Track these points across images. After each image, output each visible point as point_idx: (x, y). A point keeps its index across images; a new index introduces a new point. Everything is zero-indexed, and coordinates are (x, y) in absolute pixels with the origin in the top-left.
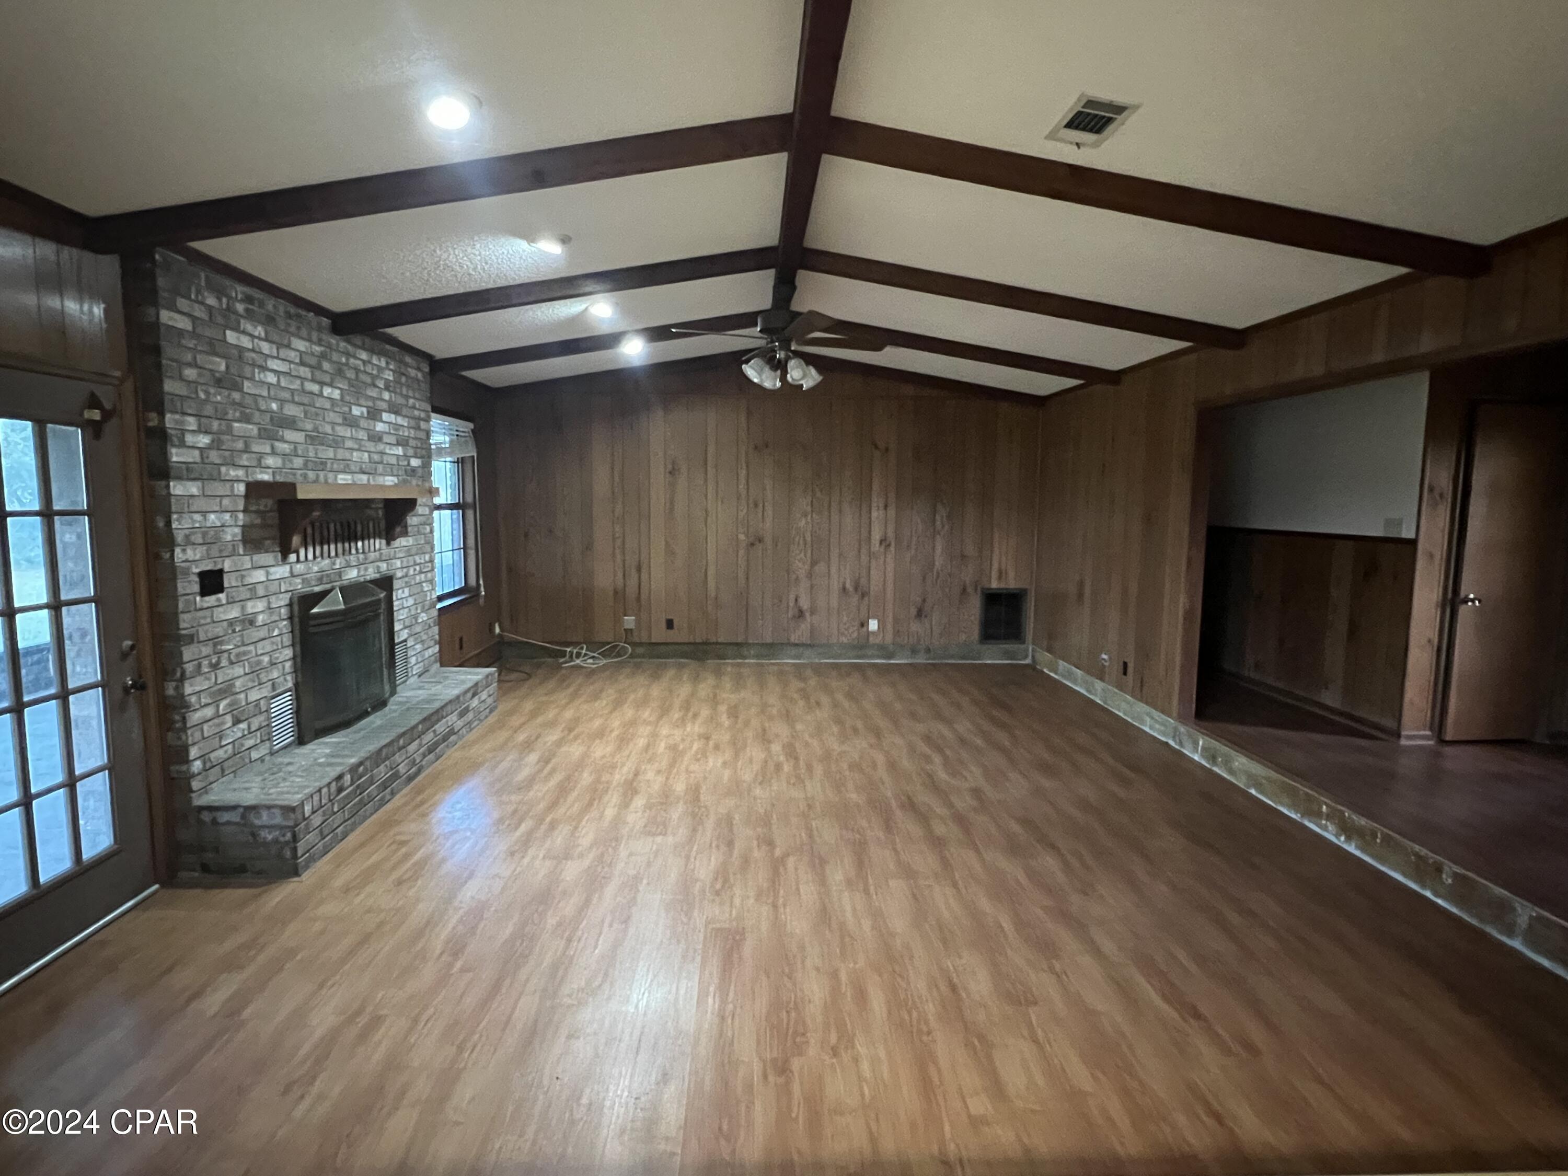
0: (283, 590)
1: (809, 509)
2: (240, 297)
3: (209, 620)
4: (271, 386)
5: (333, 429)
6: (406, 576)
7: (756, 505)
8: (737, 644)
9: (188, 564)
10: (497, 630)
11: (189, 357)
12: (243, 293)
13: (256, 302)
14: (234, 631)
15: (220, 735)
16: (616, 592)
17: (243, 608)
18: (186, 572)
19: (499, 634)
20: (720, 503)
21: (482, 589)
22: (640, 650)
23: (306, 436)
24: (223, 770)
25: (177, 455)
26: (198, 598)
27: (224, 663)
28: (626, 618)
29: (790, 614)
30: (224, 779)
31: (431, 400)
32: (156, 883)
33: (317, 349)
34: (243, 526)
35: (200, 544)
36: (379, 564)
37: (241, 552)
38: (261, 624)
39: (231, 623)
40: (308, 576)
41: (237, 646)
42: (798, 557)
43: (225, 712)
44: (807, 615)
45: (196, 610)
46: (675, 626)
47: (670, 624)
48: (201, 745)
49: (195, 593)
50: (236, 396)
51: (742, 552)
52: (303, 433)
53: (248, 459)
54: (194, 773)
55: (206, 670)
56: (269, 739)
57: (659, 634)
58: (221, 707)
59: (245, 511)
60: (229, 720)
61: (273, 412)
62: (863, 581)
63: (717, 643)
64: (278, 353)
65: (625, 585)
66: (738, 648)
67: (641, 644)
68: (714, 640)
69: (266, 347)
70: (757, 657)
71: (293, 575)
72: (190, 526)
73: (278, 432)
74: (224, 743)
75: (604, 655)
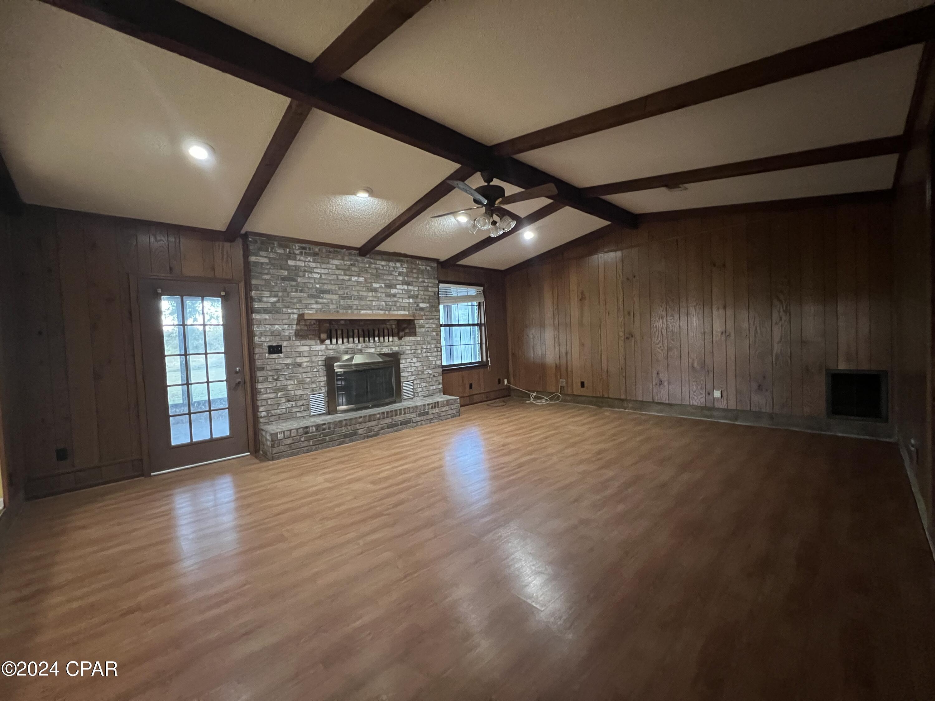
0: (320, 355)
1: (664, 313)
2: (297, 248)
3: (273, 363)
4: (315, 279)
5: (358, 293)
6: (415, 353)
7: (629, 313)
8: (621, 400)
9: (262, 342)
10: (506, 382)
11: (266, 271)
12: (298, 246)
13: (308, 249)
14: (288, 368)
15: (279, 405)
16: (556, 366)
17: (295, 360)
18: (261, 345)
19: (506, 385)
20: (607, 314)
21: (489, 363)
22: (569, 398)
23: (339, 296)
24: (279, 418)
25: (257, 305)
26: (267, 355)
27: (281, 378)
28: (561, 380)
29: (654, 383)
30: (279, 421)
31: (438, 278)
32: (249, 452)
33: (348, 263)
34: (296, 330)
35: (270, 336)
36: (392, 347)
37: (294, 339)
38: (305, 366)
39: (287, 365)
40: (338, 350)
41: (289, 374)
42: (659, 346)
43: (281, 397)
44: (666, 384)
45: (265, 359)
46: (585, 386)
47: (583, 384)
48: (266, 407)
49: (266, 353)
50: (294, 283)
51: (621, 343)
52: (338, 296)
53: (299, 306)
54: (262, 416)
55: (271, 380)
56: (309, 410)
57: (578, 390)
58: (279, 394)
59: (297, 324)
60: (284, 400)
61: (317, 288)
62: (708, 361)
63: (608, 398)
64: (321, 266)
65: (560, 363)
66: (621, 402)
67: (569, 395)
68: (606, 396)
69: (313, 265)
70: (632, 408)
71: (327, 349)
72: (264, 329)
73: (320, 295)
74: (279, 408)
75: (551, 399)
